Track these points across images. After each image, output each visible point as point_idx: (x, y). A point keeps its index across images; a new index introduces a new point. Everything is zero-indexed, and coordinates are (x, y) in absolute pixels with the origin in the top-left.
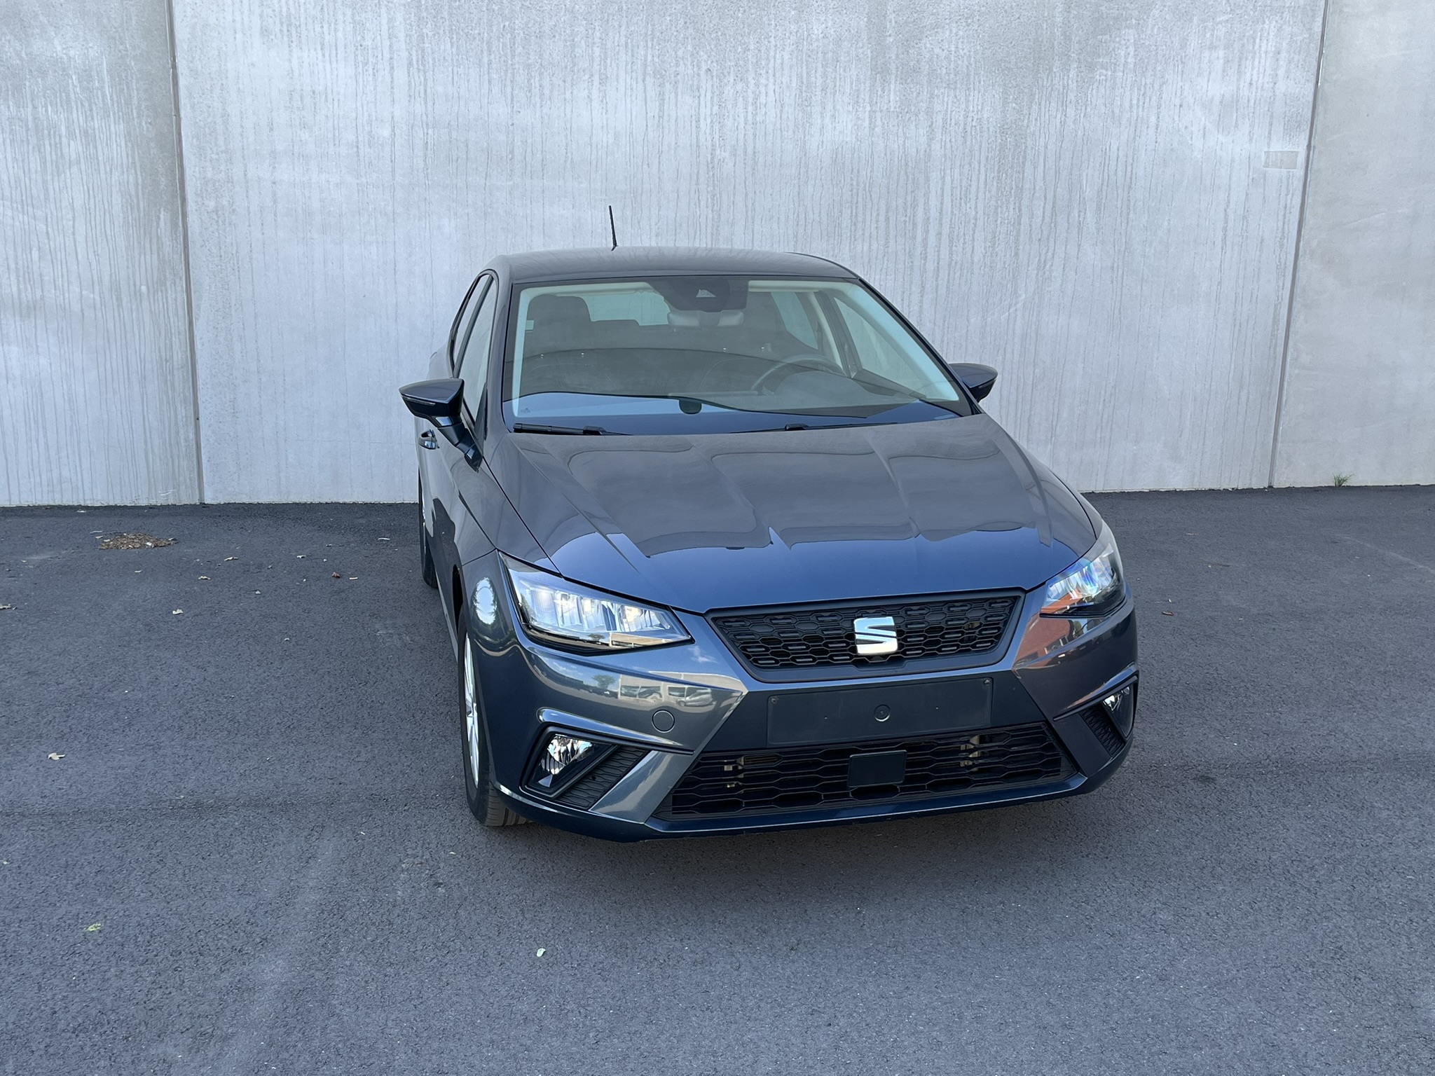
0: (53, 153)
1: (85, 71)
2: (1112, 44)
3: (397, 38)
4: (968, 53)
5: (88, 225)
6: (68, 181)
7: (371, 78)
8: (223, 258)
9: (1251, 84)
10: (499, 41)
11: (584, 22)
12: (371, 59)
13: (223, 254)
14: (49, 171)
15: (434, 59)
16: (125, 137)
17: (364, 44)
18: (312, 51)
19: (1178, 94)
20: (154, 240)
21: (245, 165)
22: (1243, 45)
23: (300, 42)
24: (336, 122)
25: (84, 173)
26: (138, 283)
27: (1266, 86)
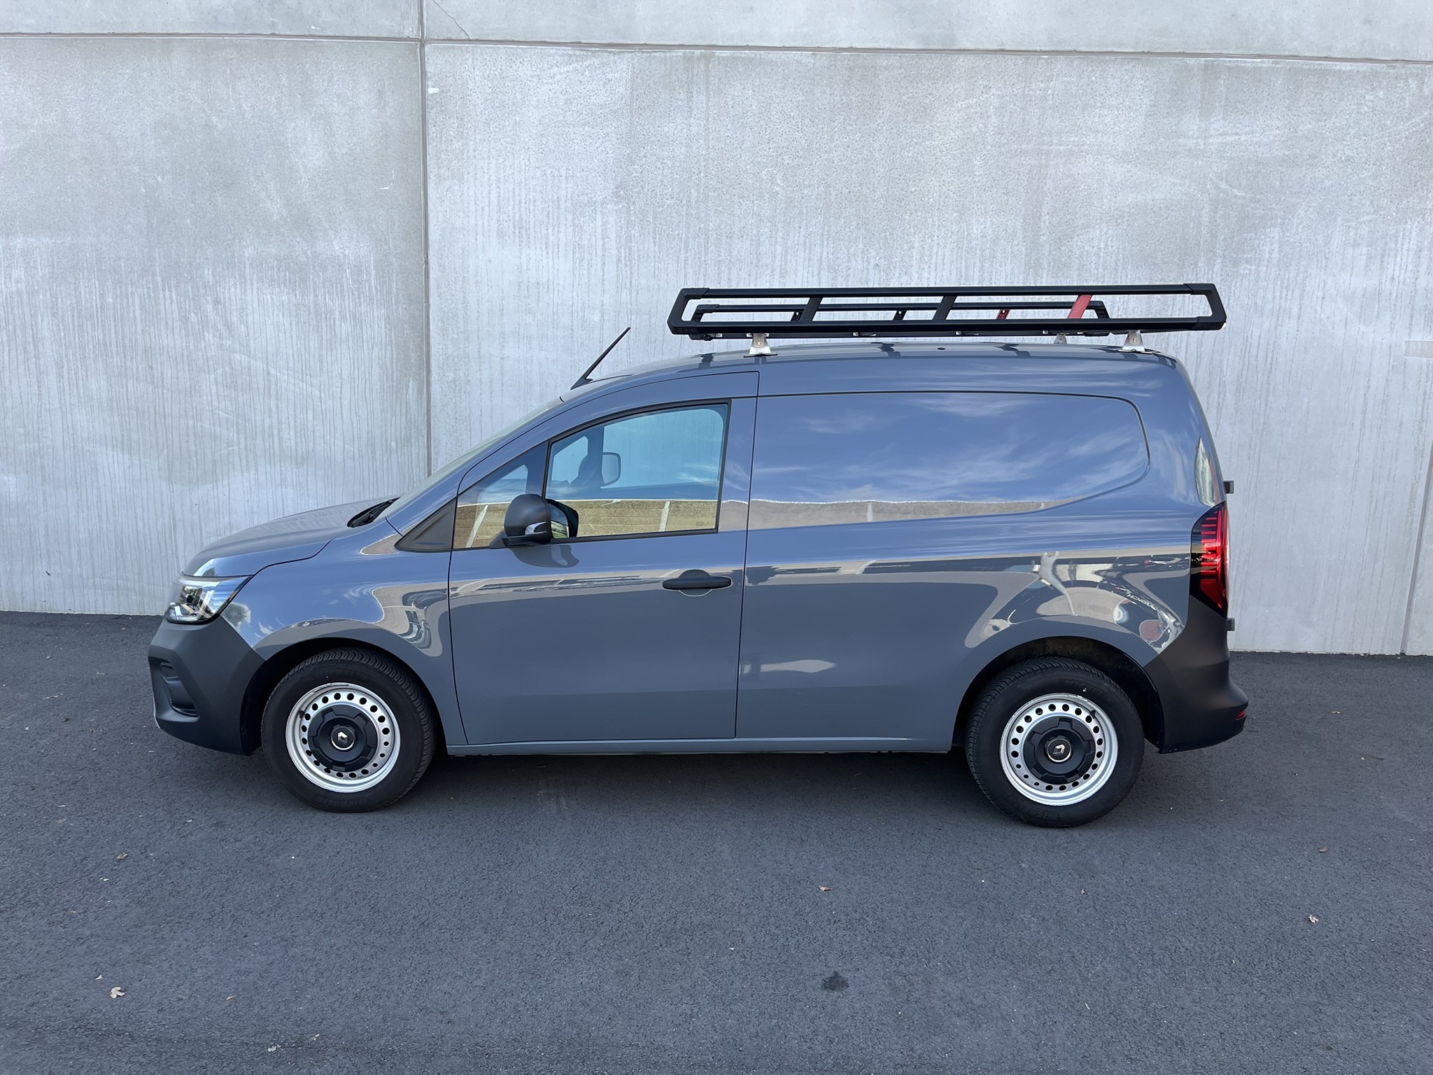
0: (328, 332)
1: (356, 267)
2: (1257, 242)
3: (608, 238)
4: (1116, 250)
5: (352, 391)
6: (339, 356)
7: (585, 272)
8: (458, 420)
9: (1393, 279)
10: (695, 241)
11: (769, 224)
12: (586, 256)
13: (458, 417)
14: (324, 346)
15: (639, 256)
16: (385, 319)
17: (581, 243)
18: (538, 249)
19: (1322, 285)
20: (404, 405)
21: (480, 343)
22: (1386, 243)
23: (529, 242)
24: (555, 309)
25: (351, 349)
26: (389, 439)
27: (1408, 280)
